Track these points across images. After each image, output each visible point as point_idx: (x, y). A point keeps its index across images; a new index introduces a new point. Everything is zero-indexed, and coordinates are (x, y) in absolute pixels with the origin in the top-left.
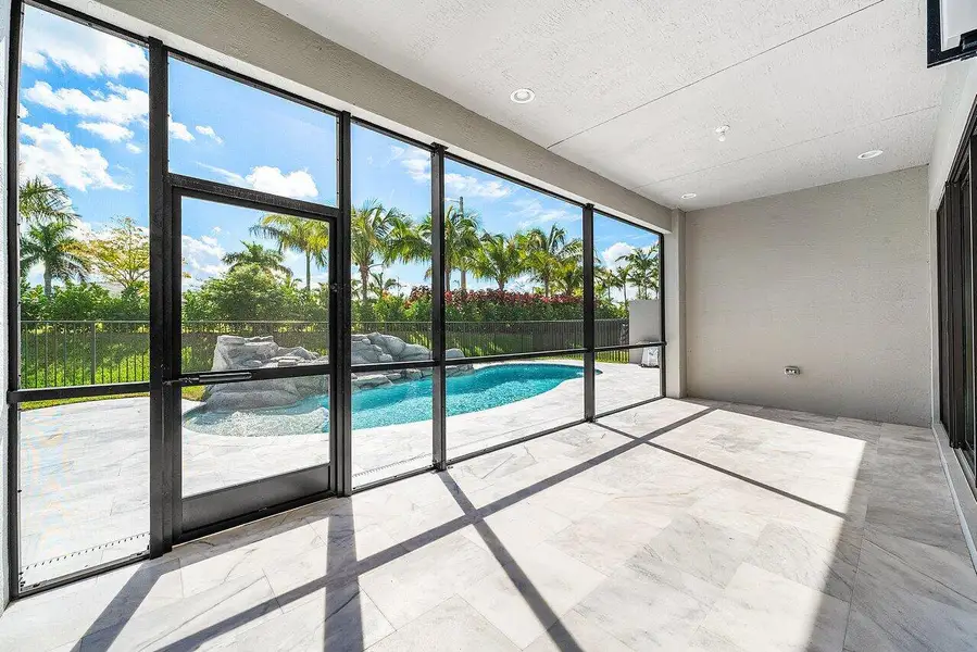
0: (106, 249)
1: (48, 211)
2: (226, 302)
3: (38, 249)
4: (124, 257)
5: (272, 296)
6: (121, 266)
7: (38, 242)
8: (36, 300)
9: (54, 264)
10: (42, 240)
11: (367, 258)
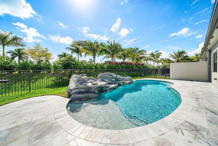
0: (33, 52)
1: (19, 44)
2: (65, 64)
3: (17, 54)
4: (37, 54)
5: (76, 63)
6: (36, 56)
7: (17, 53)
8: (14, 65)
9: (20, 57)
10: (18, 52)
11: (95, 54)
